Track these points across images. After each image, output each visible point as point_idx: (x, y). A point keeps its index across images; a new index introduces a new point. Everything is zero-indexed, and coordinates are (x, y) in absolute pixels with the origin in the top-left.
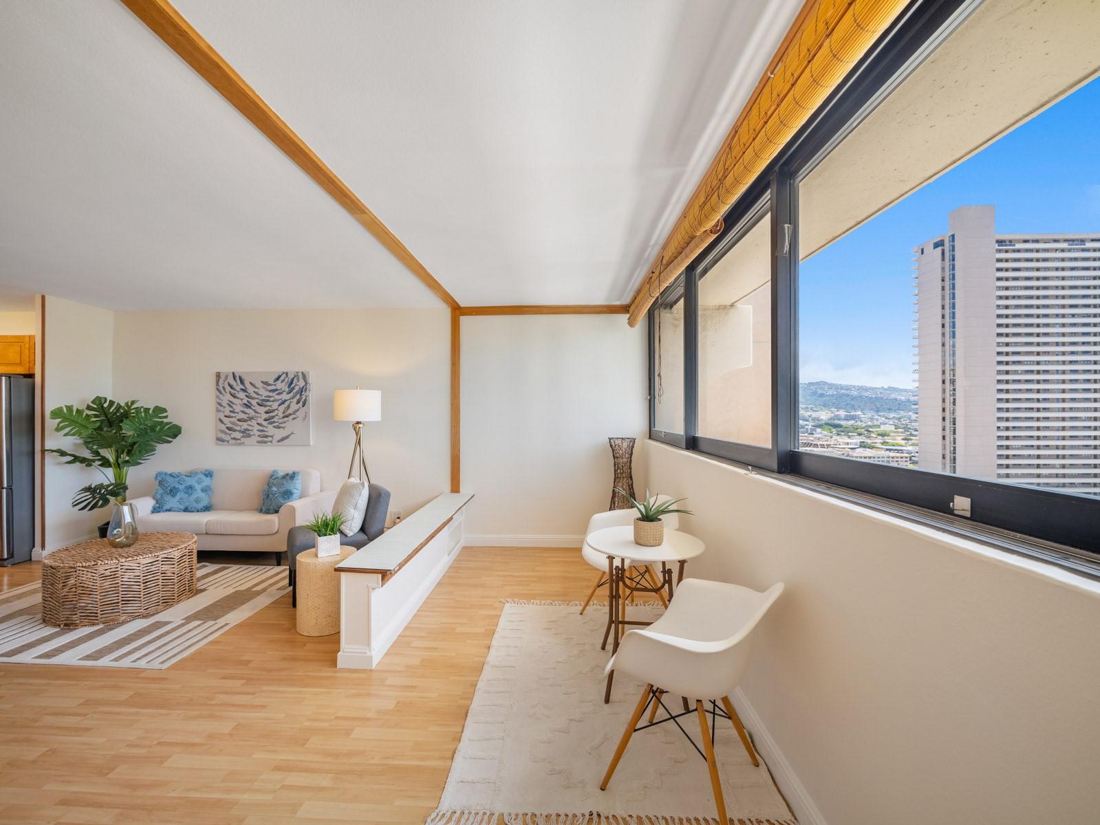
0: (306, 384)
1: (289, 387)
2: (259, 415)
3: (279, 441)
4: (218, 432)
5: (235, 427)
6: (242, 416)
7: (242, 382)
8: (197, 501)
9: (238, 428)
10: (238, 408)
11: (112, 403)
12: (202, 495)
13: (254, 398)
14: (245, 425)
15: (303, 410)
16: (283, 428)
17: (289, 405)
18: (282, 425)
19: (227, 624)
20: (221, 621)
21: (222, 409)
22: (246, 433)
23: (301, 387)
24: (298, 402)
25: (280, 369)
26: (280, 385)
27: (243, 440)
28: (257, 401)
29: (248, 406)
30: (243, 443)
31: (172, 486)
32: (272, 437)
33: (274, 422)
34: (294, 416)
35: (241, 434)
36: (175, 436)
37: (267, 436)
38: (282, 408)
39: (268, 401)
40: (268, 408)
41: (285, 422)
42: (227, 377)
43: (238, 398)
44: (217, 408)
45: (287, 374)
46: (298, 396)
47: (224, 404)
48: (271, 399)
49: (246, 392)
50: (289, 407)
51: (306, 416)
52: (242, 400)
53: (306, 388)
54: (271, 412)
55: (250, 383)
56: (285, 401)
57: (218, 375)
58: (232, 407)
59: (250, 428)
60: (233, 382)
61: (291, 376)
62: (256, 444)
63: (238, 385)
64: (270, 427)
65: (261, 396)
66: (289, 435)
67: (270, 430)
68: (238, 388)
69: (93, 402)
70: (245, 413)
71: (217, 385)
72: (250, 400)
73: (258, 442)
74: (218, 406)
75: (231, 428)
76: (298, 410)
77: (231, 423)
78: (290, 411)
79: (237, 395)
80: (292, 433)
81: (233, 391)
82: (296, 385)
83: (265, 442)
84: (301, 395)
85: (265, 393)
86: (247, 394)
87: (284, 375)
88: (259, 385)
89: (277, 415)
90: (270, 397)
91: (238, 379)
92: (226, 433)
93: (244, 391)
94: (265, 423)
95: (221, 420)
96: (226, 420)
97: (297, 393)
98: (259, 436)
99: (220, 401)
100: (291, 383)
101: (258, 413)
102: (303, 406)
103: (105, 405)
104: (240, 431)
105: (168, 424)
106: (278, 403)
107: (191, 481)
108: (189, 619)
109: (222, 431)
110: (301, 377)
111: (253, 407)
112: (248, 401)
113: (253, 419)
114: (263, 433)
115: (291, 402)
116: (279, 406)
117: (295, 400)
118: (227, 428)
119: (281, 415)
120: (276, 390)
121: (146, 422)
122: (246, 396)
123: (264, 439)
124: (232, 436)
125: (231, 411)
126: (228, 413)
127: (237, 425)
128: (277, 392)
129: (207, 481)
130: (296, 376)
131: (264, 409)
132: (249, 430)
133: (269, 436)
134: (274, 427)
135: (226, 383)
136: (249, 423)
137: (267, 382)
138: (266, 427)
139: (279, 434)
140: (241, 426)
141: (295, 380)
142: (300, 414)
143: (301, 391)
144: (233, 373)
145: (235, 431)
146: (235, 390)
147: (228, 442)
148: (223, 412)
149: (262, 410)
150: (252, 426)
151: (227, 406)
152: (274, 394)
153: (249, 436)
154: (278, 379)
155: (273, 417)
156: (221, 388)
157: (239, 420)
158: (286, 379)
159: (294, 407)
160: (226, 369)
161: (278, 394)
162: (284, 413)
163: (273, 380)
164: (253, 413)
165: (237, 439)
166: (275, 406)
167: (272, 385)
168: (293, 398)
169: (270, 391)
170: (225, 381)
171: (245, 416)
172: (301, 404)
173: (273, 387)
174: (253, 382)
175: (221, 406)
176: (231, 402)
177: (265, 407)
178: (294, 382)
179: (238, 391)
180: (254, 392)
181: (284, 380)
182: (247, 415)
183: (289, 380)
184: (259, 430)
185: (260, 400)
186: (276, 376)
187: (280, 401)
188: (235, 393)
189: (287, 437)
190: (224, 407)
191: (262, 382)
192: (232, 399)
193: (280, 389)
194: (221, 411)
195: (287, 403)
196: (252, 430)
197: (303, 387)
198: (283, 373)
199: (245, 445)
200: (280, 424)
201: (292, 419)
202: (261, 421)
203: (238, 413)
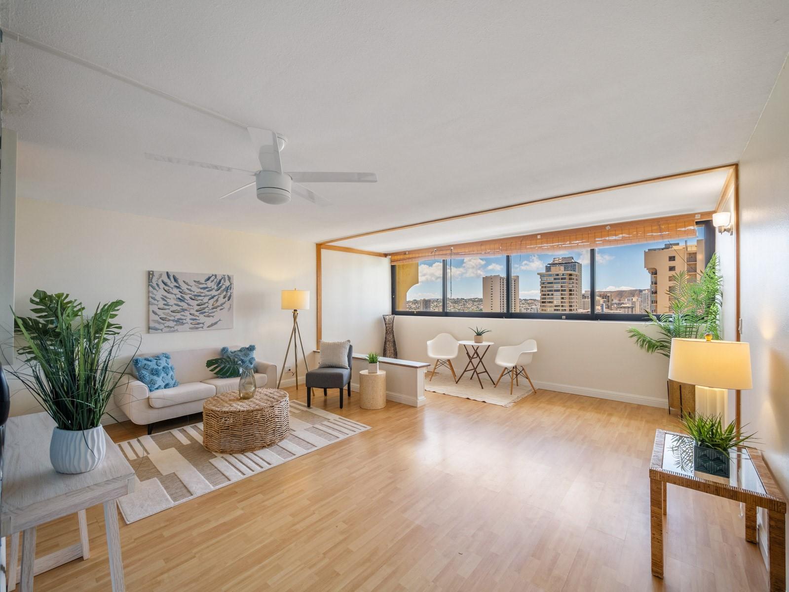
0: (231, 284)
1: (217, 285)
2: (191, 307)
3: (208, 327)
4: (150, 323)
5: (168, 317)
6: (175, 308)
7: (176, 280)
9: (172, 318)
10: (172, 300)
13: (185, 293)
14: (178, 316)
15: (228, 303)
16: (213, 316)
17: (218, 298)
18: (211, 315)
21: (156, 302)
22: (179, 322)
23: (227, 286)
24: (224, 297)
25: (210, 272)
26: (210, 284)
27: (176, 328)
28: (190, 296)
29: (181, 300)
30: (177, 330)
32: (203, 324)
33: (205, 312)
34: (221, 307)
35: (175, 323)
37: (198, 324)
38: (212, 301)
39: (200, 296)
40: (200, 301)
41: (214, 312)
42: (161, 275)
43: (172, 294)
44: (150, 301)
45: (216, 276)
46: (225, 293)
47: (158, 297)
48: (202, 295)
49: (180, 288)
50: (217, 300)
51: (230, 307)
52: (175, 295)
53: (231, 288)
54: (202, 305)
55: (184, 281)
56: (214, 296)
57: (150, 275)
58: (166, 301)
60: (167, 281)
61: (219, 278)
62: (189, 330)
63: (171, 282)
64: (202, 316)
65: (194, 292)
66: (218, 322)
67: (202, 319)
68: (172, 285)
70: (179, 306)
71: (150, 282)
72: (183, 295)
73: (191, 328)
74: (151, 299)
75: (165, 318)
76: (224, 303)
77: (165, 314)
78: (219, 303)
79: (171, 290)
80: (220, 320)
81: (166, 288)
82: (223, 284)
83: (197, 328)
84: (227, 292)
85: (196, 290)
86: (180, 290)
87: (214, 277)
89: (207, 307)
90: (202, 293)
91: (172, 278)
92: (159, 323)
93: (178, 288)
94: (197, 314)
95: (154, 312)
96: (160, 312)
97: (224, 290)
98: (191, 323)
99: (154, 296)
100: (219, 283)
101: (190, 305)
102: (229, 300)
104: (173, 321)
106: (208, 298)
109: (154, 321)
110: (227, 278)
111: (186, 301)
112: (181, 296)
113: (186, 310)
114: (195, 321)
115: (219, 297)
116: (209, 300)
117: (222, 296)
118: (160, 318)
119: (211, 306)
120: (207, 288)
122: (179, 291)
123: (196, 326)
124: (166, 325)
125: (164, 304)
126: (161, 306)
127: (171, 316)
128: (208, 289)
129: (170, 362)
130: (223, 278)
132: (182, 319)
133: (201, 323)
134: (204, 316)
135: (160, 280)
136: (182, 313)
137: (198, 281)
138: (198, 316)
139: (208, 321)
140: (174, 317)
141: (222, 281)
142: (226, 306)
143: (228, 289)
144: (167, 273)
145: (169, 320)
146: (169, 287)
147: (162, 330)
148: (157, 305)
149: (195, 303)
150: (184, 316)
151: (161, 300)
152: (205, 291)
153: (183, 324)
154: (208, 279)
155: (204, 308)
156: (155, 285)
157: (173, 312)
158: (215, 280)
159: (221, 300)
160: (160, 267)
161: (208, 291)
162: (213, 305)
163: (204, 281)
164: (185, 306)
165: (171, 327)
166: (206, 300)
167: (203, 284)
168: (220, 294)
169: (201, 288)
171: (179, 308)
172: (227, 298)
173: (205, 286)
174: (186, 281)
175: (155, 300)
176: (166, 297)
177: (197, 300)
179: (172, 288)
180: (187, 289)
181: (213, 280)
182: (181, 308)
183: (218, 281)
184: (191, 319)
185: (193, 295)
186: (207, 277)
187: (210, 296)
188: (169, 290)
189: (216, 323)
190: (158, 301)
191: (195, 281)
192: (166, 294)
193: (211, 287)
194: (155, 304)
195: (215, 298)
196: (185, 319)
197: (229, 286)
198: (213, 275)
199: (178, 331)
200: (210, 313)
201: (220, 310)
202: (193, 312)
203: (172, 306)
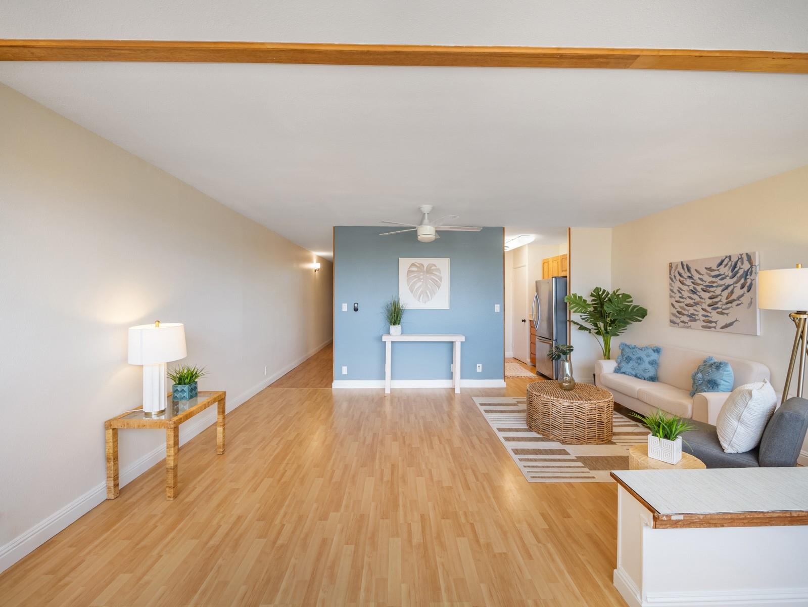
0: (752, 266)
1: (732, 271)
3: (722, 328)
4: (671, 316)
5: (683, 311)
6: (689, 301)
7: (689, 270)
8: (645, 370)
9: (686, 313)
10: (686, 294)
11: (604, 291)
12: (649, 367)
13: (698, 285)
14: (691, 310)
15: (748, 295)
16: (727, 314)
17: (733, 290)
18: (724, 311)
19: (593, 477)
20: (593, 473)
21: (673, 294)
22: (692, 317)
23: (746, 270)
24: (742, 287)
25: (722, 254)
26: (723, 270)
27: (690, 324)
28: (702, 287)
29: (694, 292)
30: (690, 326)
31: (628, 355)
32: (716, 322)
33: (718, 308)
34: (739, 302)
35: (688, 318)
36: (643, 317)
37: (711, 322)
38: (725, 293)
39: (712, 286)
40: (712, 294)
41: (728, 308)
42: (677, 266)
43: (686, 285)
44: (670, 294)
45: (730, 257)
46: (742, 281)
47: (675, 290)
48: (715, 285)
49: (692, 279)
50: (732, 292)
51: (751, 302)
52: (688, 286)
53: (752, 271)
54: (714, 298)
55: (696, 270)
56: (729, 286)
57: (671, 266)
58: (681, 293)
59: (696, 313)
60: (681, 271)
61: (734, 259)
62: (701, 328)
63: (685, 273)
64: (714, 313)
65: (705, 282)
66: (733, 322)
67: (714, 316)
68: (685, 276)
69: (594, 291)
70: (692, 299)
71: (670, 274)
72: (695, 286)
73: (703, 327)
74: (670, 292)
75: (681, 312)
76: (742, 296)
77: (681, 307)
78: (734, 297)
79: (685, 282)
80: (736, 321)
81: (682, 279)
82: (740, 268)
83: (710, 328)
84: (746, 279)
85: (708, 279)
86: (693, 281)
87: (727, 259)
88: (704, 271)
89: (720, 301)
90: (714, 282)
91: (685, 267)
92: (677, 317)
93: (690, 277)
94: (709, 309)
95: (673, 305)
96: (677, 305)
97: (741, 277)
98: (704, 321)
99: (672, 288)
100: (735, 267)
101: (702, 299)
102: (748, 292)
103: (600, 293)
104: (687, 315)
105: (635, 307)
106: (721, 289)
107: (642, 354)
108: (579, 459)
109: (674, 315)
110: (746, 259)
111: (698, 293)
112: (694, 288)
113: (698, 304)
114: (707, 318)
115: (735, 287)
116: (723, 291)
117: (739, 285)
118: (677, 312)
119: (724, 301)
120: (719, 275)
121: (620, 305)
122: (692, 282)
123: (708, 324)
124: (682, 319)
125: (680, 297)
126: (677, 299)
127: (685, 309)
128: (720, 277)
129: (654, 356)
130: (741, 258)
131: (707, 295)
132: (694, 315)
133: (713, 322)
134: (717, 312)
135: (676, 272)
136: (695, 308)
137: (710, 268)
138: (710, 313)
139: (723, 320)
140: (688, 311)
141: (739, 263)
142: (745, 300)
143: (746, 274)
144: (682, 262)
145: (683, 314)
146: (683, 277)
147: (678, 324)
149: (706, 295)
150: (697, 311)
151: (677, 292)
152: (717, 280)
153: (695, 320)
154: (721, 264)
155: (717, 303)
156: (673, 277)
157: (687, 305)
158: (730, 263)
159: (738, 292)
160: (676, 259)
161: (721, 279)
162: (727, 298)
163: (716, 266)
164: (698, 299)
165: (685, 323)
166: (718, 291)
167: (715, 270)
168: (736, 283)
169: (713, 277)
170: (675, 270)
171: (691, 302)
172: (746, 289)
173: (716, 273)
174: (698, 269)
175: (673, 292)
176: (680, 289)
177: (709, 292)
178: (738, 266)
179: (686, 279)
180: (699, 278)
181: (727, 264)
182: (693, 301)
183: (733, 264)
184: (703, 316)
185: (705, 286)
186: (719, 261)
187: (724, 286)
188: (683, 281)
189: (731, 324)
190: (675, 293)
191: (706, 268)
192: (681, 286)
193: (724, 274)
194: (673, 297)
195: (730, 289)
196: (697, 315)
197: (749, 270)
198: (726, 257)
199: (692, 329)
200: (723, 309)
201: (737, 306)
202: (705, 306)
203: (686, 298)
